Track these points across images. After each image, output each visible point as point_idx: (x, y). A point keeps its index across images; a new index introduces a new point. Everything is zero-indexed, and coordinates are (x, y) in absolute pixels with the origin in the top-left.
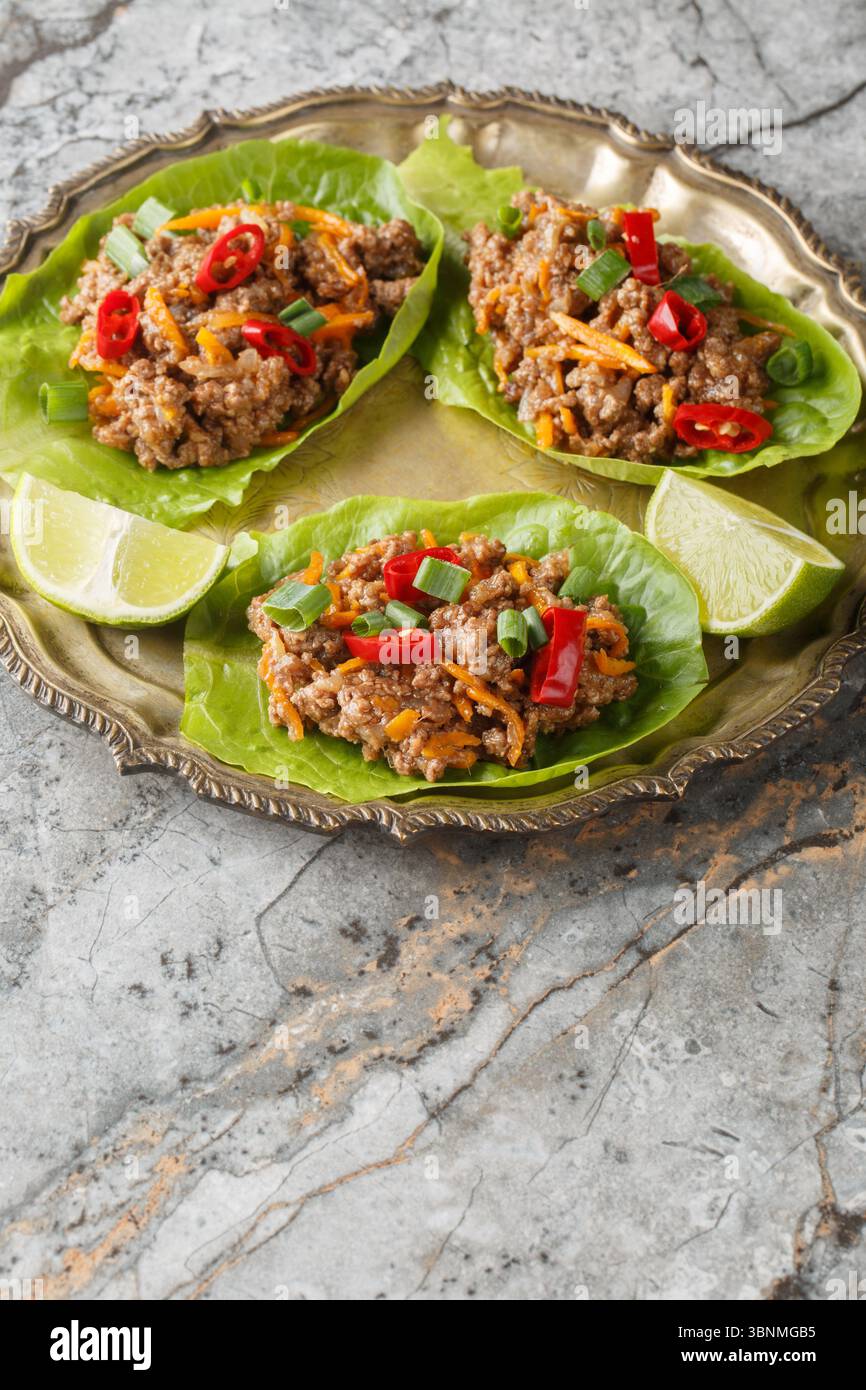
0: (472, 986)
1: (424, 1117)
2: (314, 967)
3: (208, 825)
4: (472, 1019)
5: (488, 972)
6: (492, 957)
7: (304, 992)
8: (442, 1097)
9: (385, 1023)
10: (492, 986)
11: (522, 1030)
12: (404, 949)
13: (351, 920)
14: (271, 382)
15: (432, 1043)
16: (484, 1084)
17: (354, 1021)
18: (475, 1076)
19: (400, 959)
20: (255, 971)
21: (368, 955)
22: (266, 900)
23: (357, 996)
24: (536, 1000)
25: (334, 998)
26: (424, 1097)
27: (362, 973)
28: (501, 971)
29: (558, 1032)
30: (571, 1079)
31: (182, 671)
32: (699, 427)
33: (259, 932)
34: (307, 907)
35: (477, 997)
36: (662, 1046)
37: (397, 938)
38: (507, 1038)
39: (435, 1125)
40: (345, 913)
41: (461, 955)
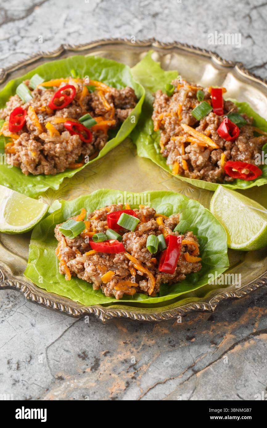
0: (126, 380)
2: (66, 368)
3: (32, 311)
4: (125, 393)
5: (133, 375)
6: (135, 369)
7: (61, 378)
9: (91, 393)
10: (134, 380)
12: (101, 364)
13: (83, 351)
14: (73, 144)
17: (79, 391)
19: (99, 368)
20: (43, 369)
21: (87, 365)
22: (51, 341)
23: (81, 381)
24: (151, 387)
25: (72, 381)
27: (84, 372)
28: (138, 375)
31: (28, 251)
32: (234, 170)
33: (47, 353)
34: (66, 345)
35: (128, 384)
37: (100, 359)
40: (81, 348)
41: (123, 367)
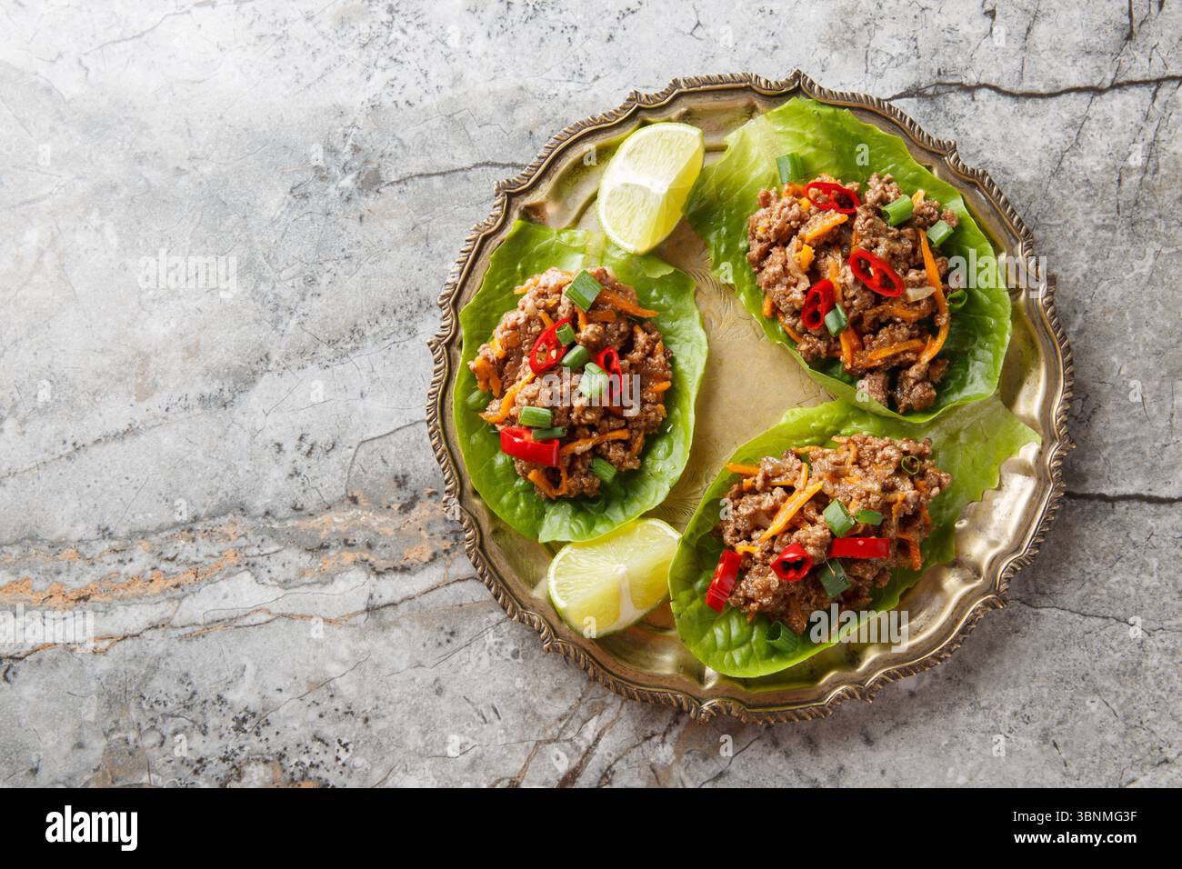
0: (436, 549)
1: (364, 607)
2: (369, 488)
3: (373, 371)
4: (423, 569)
5: (449, 547)
6: (456, 539)
7: (354, 500)
8: (380, 602)
9: (381, 543)
10: (445, 556)
11: (442, 590)
12: (418, 506)
13: (404, 473)
15: (395, 569)
16: (403, 608)
17: (367, 532)
18: (402, 601)
19: (412, 511)
20: (340, 473)
21: (399, 498)
22: (372, 435)
23: (378, 519)
24: (460, 578)
25: (366, 513)
26: (371, 597)
27: (389, 507)
28: (455, 550)
29: (458, 603)
30: (446, 633)
33: (356, 451)
34: (388, 452)
35: (434, 557)
36: (502, 644)
37: (419, 498)
38: (432, 590)
39: (365, 615)
40: (404, 467)
41: (443, 528)
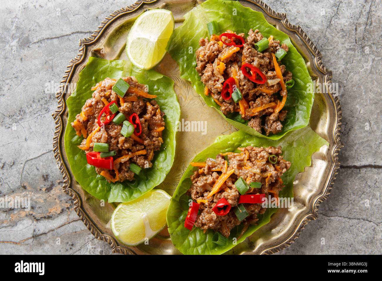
0: (63, 207)
1: (31, 236)
2: (31, 182)
3: (30, 129)
4: (58, 217)
5: (69, 206)
7: (25, 187)
8: (39, 233)
9: (37, 206)
10: (67, 210)
11: (67, 226)
12: (54, 188)
13: (47, 174)
15: (45, 218)
16: (50, 235)
17: (31, 202)
18: (49, 232)
19: (51, 191)
20: (17, 175)
21: (45, 186)
22: (31, 157)
23: (36, 195)
24: (75, 220)
25: (30, 193)
26: (34, 231)
27: (41, 190)
28: (71, 208)
29: (74, 231)
30: (69, 245)
33: (24, 165)
34: (39, 165)
35: (63, 211)
36: (95, 248)
37: (54, 185)
38: (62, 226)
39: (32, 239)
40: (47, 171)
41: (66, 198)
